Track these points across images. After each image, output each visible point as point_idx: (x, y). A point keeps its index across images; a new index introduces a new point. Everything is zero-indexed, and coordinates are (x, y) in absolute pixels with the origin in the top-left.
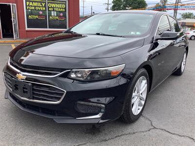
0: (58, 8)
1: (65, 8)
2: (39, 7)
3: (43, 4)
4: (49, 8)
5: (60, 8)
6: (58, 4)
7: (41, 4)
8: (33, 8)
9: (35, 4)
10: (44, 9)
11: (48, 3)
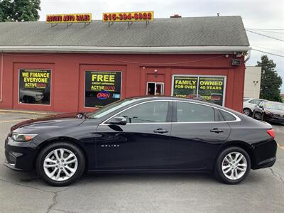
0: (213, 86)
1: (222, 86)
2: (189, 85)
3: (194, 82)
4: (200, 86)
5: (215, 86)
6: (212, 81)
7: (192, 82)
8: (182, 87)
9: (184, 82)
10: (194, 87)
11: (200, 80)
